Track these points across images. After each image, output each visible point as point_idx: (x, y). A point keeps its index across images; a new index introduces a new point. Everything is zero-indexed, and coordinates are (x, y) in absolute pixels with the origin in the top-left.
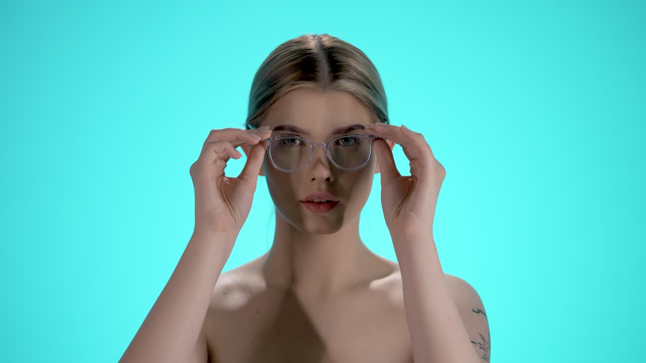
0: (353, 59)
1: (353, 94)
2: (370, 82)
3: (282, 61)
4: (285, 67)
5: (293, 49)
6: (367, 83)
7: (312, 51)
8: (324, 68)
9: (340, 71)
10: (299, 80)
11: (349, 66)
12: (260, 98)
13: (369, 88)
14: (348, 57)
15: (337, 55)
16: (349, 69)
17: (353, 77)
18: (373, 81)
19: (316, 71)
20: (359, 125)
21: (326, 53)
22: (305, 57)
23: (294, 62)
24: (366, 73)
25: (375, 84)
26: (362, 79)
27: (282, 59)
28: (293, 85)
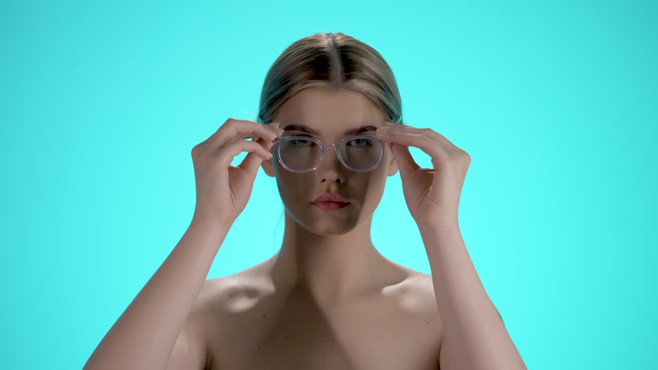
0: (368, 59)
1: (366, 95)
2: (384, 83)
3: (294, 59)
4: (298, 65)
5: (305, 48)
6: (381, 84)
7: (325, 50)
8: (337, 67)
9: (353, 70)
10: (310, 79)
11: (363, 66)
12: (271, 97)
13: (382, 88)
14: (362, 56)
15: (350, 54)
16: (362, 69)
17: (366, 78)
18: (386, 82)
19: (328, 70)
20: (371, 127)
21: (338, 51)
22: (317, 55)
23: (306, 61)
24: (381, 74)
25: (389, 86)
26: (375, 79)
27: (294, 57)
28: (305, 83)
